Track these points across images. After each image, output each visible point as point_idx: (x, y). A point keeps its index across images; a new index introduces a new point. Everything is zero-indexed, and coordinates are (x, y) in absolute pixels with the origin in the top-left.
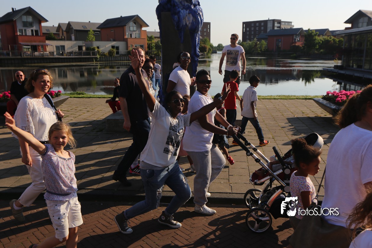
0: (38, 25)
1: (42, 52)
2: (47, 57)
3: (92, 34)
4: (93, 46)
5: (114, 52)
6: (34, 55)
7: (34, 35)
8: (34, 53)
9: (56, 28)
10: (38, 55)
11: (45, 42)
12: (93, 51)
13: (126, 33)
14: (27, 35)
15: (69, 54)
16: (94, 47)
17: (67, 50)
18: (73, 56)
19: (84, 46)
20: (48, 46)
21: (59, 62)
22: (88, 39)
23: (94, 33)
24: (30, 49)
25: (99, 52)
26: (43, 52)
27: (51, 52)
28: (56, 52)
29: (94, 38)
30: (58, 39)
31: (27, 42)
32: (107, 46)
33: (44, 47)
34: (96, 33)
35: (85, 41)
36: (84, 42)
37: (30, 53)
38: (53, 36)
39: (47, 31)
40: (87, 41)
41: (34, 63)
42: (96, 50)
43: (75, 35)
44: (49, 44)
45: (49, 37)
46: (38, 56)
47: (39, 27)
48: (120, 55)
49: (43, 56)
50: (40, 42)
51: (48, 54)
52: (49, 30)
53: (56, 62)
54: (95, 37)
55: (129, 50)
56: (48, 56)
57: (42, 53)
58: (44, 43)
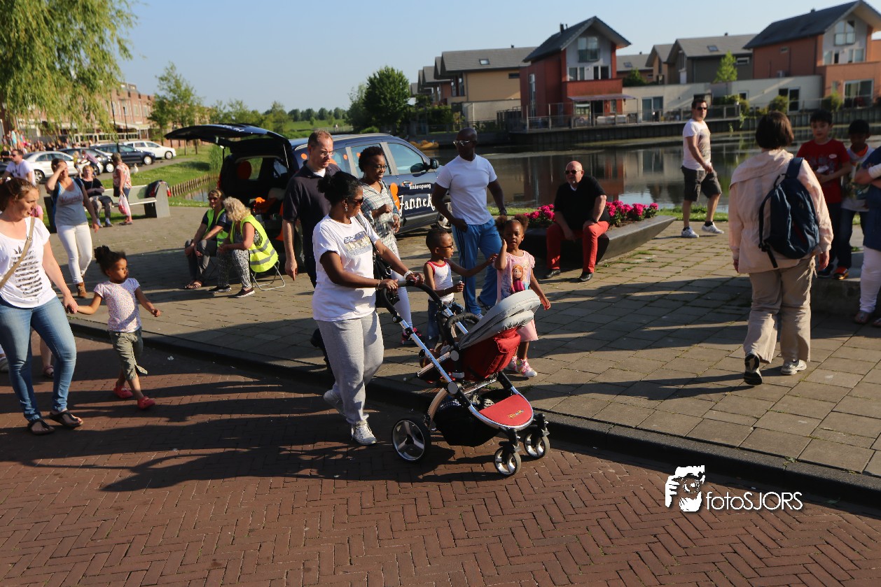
0: (608, 55)
1: (612, 114)
2: (622, 125)
3: (729, 65)
4: (730, 94)
5: (784, 105)
6: (596, 121)
7: (600, 78)
8: (596, 117)
9: (647, 58)
10: (604, 122)
11: (621, 92)
12: (730, 106)
13: (822, 53)
14: (586, 79)
15: (672, 117)
16: (734, 97)
17: (668, 107)
18: (680, 120)
19: (709, 94)
20: (626, 101)
21: (647, 137)
22: (719, 78)
23: (734, 62)
24: (587, 111)
25: (745, 106)
26: (614, 114)
27: (633, 114)
28: (641, 114)
29: (735, 73)
30: (649, 82)
31: (583, 94)
32: (766, 92)
33: (618, 102)
34: (739, 62)
35: (712, 82)
36: (708, 84)
37: (589, 119)
38: (639, 78)
39: (627, 66)
40: (717, 83)
41: (595, 140)
42: (738, 103)
43: (687, 70)
44: (628, 97)
45: (630, 79)
46: (603, 124)
47: (611, 60)
48: (801, 111)
49: (614, 124)
50: (610, 92)
51: (624, 118)
52: (630, 63)
53: (640, 137)
54: (738, 72)
55: (827, 95)
56: (624, 123)
57: (613, 116)
58: (618, 95)
